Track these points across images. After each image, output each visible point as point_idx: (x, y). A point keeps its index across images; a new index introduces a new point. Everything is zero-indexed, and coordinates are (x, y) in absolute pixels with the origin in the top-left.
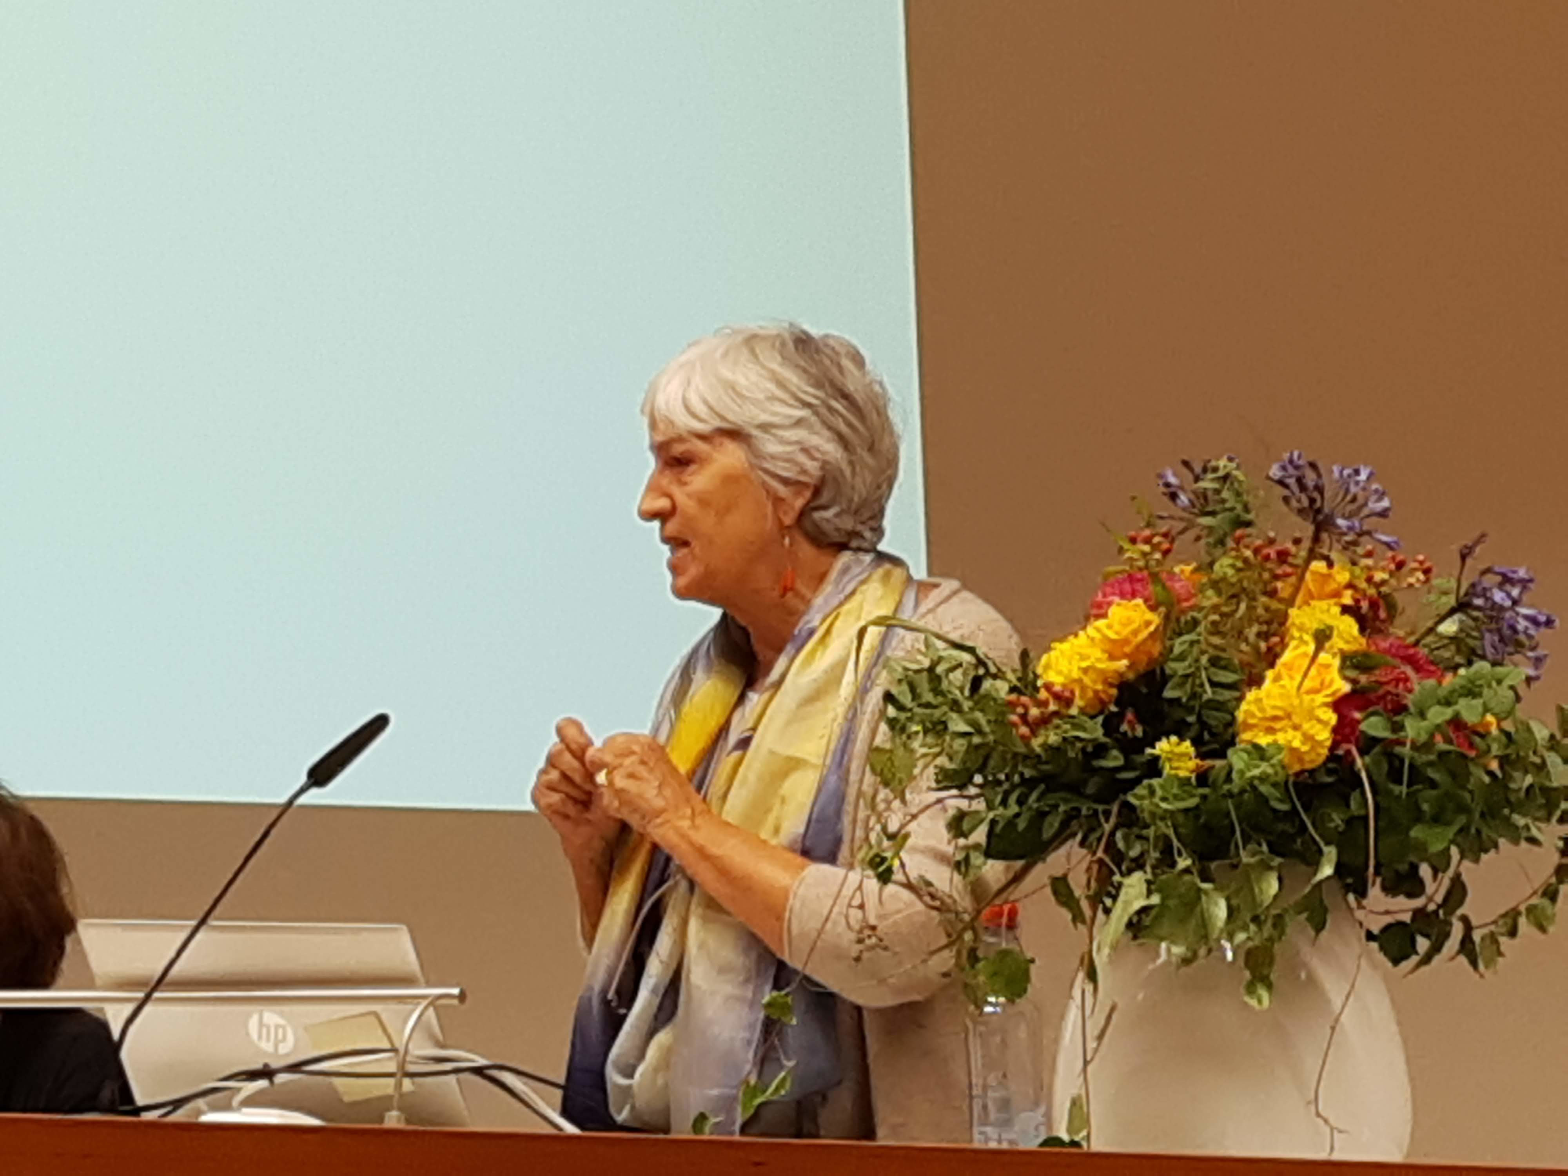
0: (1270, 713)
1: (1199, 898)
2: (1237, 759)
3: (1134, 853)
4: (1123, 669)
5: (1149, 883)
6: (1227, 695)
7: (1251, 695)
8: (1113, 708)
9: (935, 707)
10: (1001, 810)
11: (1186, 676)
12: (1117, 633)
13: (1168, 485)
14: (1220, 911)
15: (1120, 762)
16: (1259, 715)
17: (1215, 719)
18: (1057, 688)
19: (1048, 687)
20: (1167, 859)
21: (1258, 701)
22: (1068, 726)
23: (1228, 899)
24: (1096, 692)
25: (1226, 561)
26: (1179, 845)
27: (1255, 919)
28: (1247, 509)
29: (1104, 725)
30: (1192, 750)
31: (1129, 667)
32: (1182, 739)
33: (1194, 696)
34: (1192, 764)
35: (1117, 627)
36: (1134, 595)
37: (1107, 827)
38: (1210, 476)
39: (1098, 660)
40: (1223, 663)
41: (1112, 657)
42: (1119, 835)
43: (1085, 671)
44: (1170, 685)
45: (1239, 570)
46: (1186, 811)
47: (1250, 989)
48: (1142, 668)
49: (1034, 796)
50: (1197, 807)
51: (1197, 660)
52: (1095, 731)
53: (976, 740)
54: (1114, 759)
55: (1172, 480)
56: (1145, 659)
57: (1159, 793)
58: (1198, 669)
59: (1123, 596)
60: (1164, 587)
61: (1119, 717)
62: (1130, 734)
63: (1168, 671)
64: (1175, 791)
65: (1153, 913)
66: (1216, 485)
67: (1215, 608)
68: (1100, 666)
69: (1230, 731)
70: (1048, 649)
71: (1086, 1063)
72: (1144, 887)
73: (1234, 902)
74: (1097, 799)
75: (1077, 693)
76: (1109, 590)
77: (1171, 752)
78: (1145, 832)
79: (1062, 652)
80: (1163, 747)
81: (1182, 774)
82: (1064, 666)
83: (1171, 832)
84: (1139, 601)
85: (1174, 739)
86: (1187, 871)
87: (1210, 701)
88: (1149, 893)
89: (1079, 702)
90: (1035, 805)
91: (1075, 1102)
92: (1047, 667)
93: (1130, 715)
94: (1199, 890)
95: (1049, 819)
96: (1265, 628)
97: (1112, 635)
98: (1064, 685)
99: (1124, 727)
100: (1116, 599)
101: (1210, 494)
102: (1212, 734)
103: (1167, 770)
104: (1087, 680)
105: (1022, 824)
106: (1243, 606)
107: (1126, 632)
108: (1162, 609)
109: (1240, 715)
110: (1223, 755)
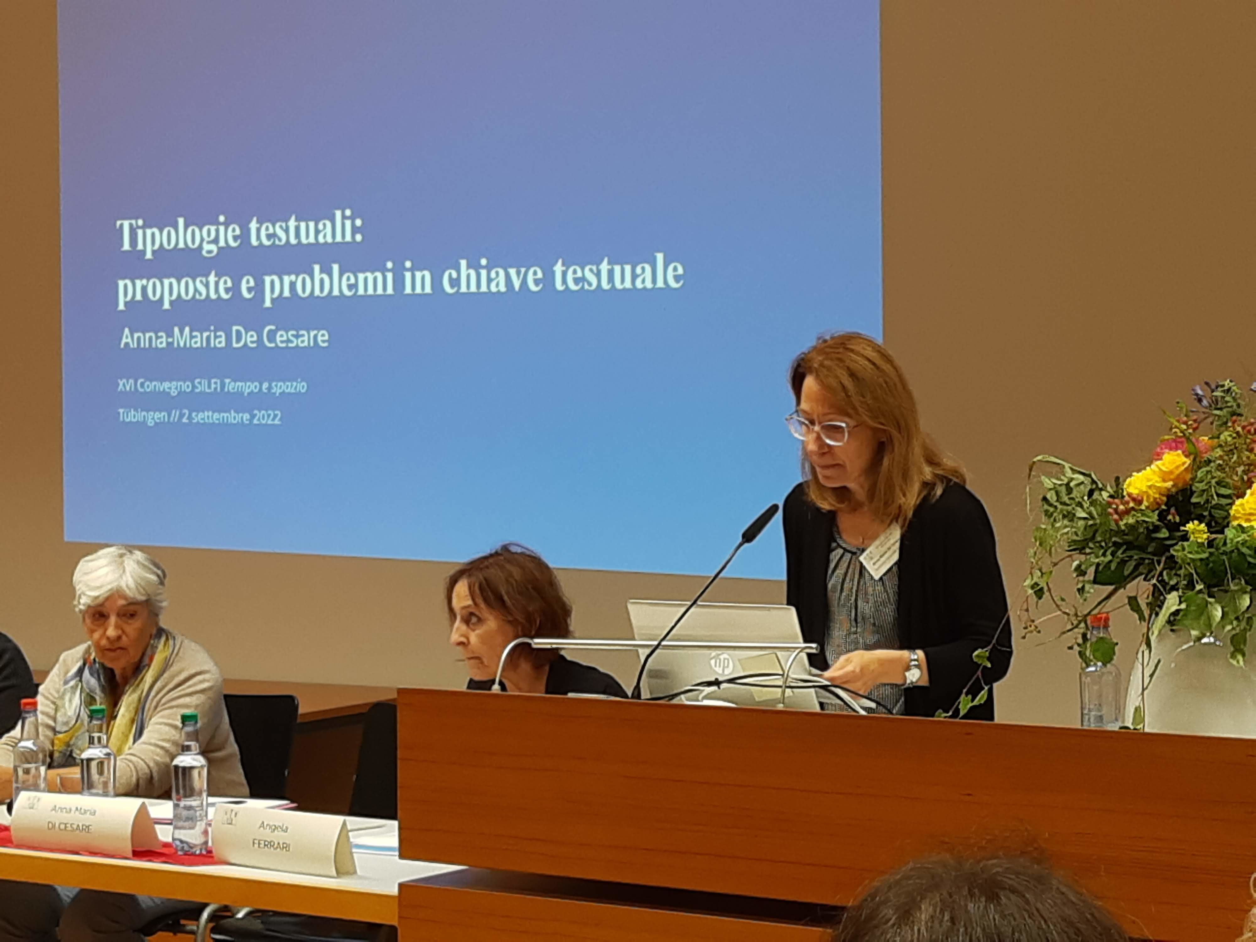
0: (1248, 511)
1: (1207, 606)
2: (1229, 533)
3: (1172, 583)
4: (1170, 486)
5: (1180, 597)
6: (1224, 501)
7: (1238, 502)
8: (1164, 507)
9: (1068, 505)
10: (1102, 558)
11: (1204, 491)
12: (1167, 468)
13: (1197, 394)
14: (1218, 613)
15: (1167, 535)
16: (1242, 512)
17: (1218, 513)
18: (1135, 496)
19: (1129, 495)
20: (1191, 585)
21: (1242, 505)
22: (1139, 515)
23: (1223, 608)
24: (1155, 499)
25: (1226, 433)
26: (1197, 578)
27: (1237, 618)
28: (1239, 406)
29: (1159, 515)
30: (1206, 529)
31: (1173, 486)
32: (1201, 522)
33: (1207, 501)
34: (1205, 536)
35: (1167, 465)
36: (1176, 449)
37: (1159, 569)
38: (1220, 389)
39: (1157, 482)
40: (1224, 484)
41: (1164, 481)
42: (1165, 573)
43: (1150, 487)
44: (1195, 495)
45: (1234, 438)
46: (1201, 560)
47: (1233, 656)
48: (1180, 485)
49: (1120, 552)
50: (1207, 558)
51: (1210, 482)
52: (1154, 518)
53: (1091, 522)
54: (1164, 533)
55: (1200, 392)
56: (1182, 481)
57: (1187, 549)
58: (1210, 487)
59: (1171, 449)
60: (1194, 445)
61: (1168, 511)
62: (1172, 521)
63: (1194, 488)
64: (1196, 549)
65: (1181, 613)
66: (1222, 394)
67: (1221, 457)
68: (1158, 485)
69: (1226, 521)
70: (1131, 476)
71: (1143, 690)
72: (1178, 599)
73: (1226, 609)
74: (1154, 554)
75: (1145, 498)
76: (1163, 447)
77: (1195, 529)
78: (1178, 572)
79: (1138, 478)
80: (1190, 526)
81: (1199, 540)
82: (1138, 485)
83: (1193, 572)
84: (1180, 452)
85: (1196, 522)
86: (1200, 591)
87: (1217, 504)
88: (1180, 603)
89: (1145, 503)
90: (1121, 556)
91: (1137, 709)
92: (1129, 485)
93: (1173, 510)
94: (1207, 601)
95: (1129, 563)
96: (1247, 467)
97: (1164, 469)
98: (1138, 495)
99: (1170, 517)
100: (1167, 451)
101: (1219, 399)
102: (1216, 523)
103: (1192, 538)
104: (1150, 492)
105: (1113, 566)
106: (1235, 457)
107: (1172, 467)
108: (1192, 457)
109: (1232, 512)
110: (1222, 532)
